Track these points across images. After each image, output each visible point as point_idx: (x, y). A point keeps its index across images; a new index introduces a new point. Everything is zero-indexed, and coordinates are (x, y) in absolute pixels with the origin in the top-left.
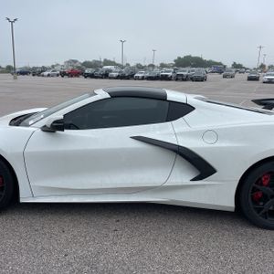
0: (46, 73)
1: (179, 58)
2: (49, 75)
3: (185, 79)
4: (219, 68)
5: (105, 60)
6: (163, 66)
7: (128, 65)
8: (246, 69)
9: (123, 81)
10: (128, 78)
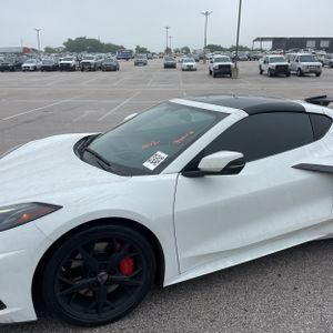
1: (70, 40)
3: (93, 68)
10: (12, 69)
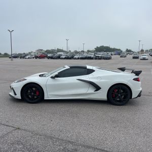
0: (27, 57)
1: (97, 47)
2: (29, 58)
3: (100, 58)
4: (118, 52)
5: (58, 49)
6: (89, 51)
7: (70, 51)
8: (133, 52)
9: (68, 60)
10: (70, 58)
